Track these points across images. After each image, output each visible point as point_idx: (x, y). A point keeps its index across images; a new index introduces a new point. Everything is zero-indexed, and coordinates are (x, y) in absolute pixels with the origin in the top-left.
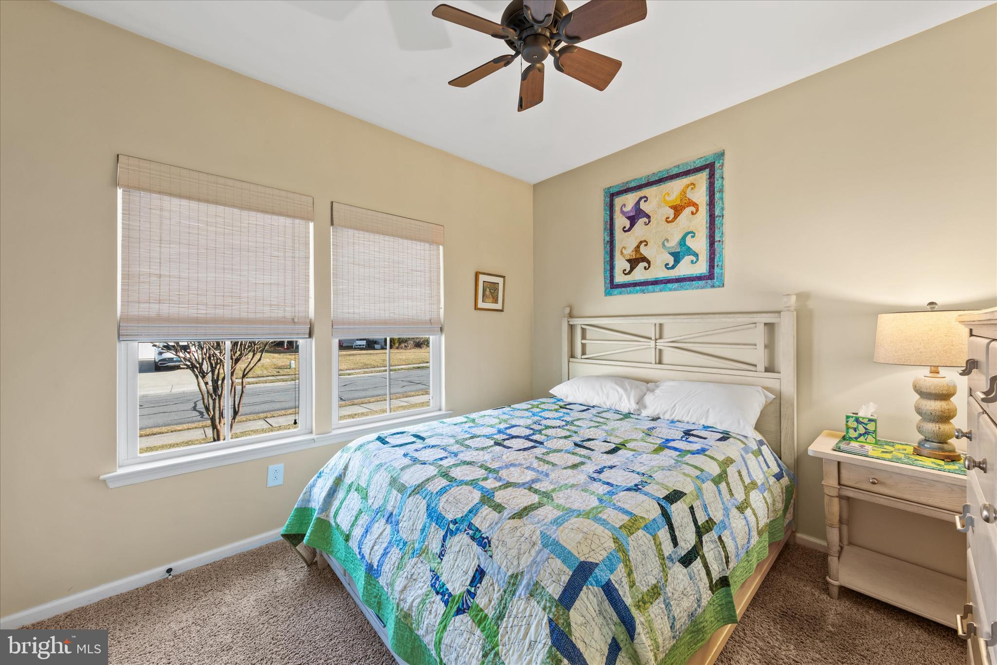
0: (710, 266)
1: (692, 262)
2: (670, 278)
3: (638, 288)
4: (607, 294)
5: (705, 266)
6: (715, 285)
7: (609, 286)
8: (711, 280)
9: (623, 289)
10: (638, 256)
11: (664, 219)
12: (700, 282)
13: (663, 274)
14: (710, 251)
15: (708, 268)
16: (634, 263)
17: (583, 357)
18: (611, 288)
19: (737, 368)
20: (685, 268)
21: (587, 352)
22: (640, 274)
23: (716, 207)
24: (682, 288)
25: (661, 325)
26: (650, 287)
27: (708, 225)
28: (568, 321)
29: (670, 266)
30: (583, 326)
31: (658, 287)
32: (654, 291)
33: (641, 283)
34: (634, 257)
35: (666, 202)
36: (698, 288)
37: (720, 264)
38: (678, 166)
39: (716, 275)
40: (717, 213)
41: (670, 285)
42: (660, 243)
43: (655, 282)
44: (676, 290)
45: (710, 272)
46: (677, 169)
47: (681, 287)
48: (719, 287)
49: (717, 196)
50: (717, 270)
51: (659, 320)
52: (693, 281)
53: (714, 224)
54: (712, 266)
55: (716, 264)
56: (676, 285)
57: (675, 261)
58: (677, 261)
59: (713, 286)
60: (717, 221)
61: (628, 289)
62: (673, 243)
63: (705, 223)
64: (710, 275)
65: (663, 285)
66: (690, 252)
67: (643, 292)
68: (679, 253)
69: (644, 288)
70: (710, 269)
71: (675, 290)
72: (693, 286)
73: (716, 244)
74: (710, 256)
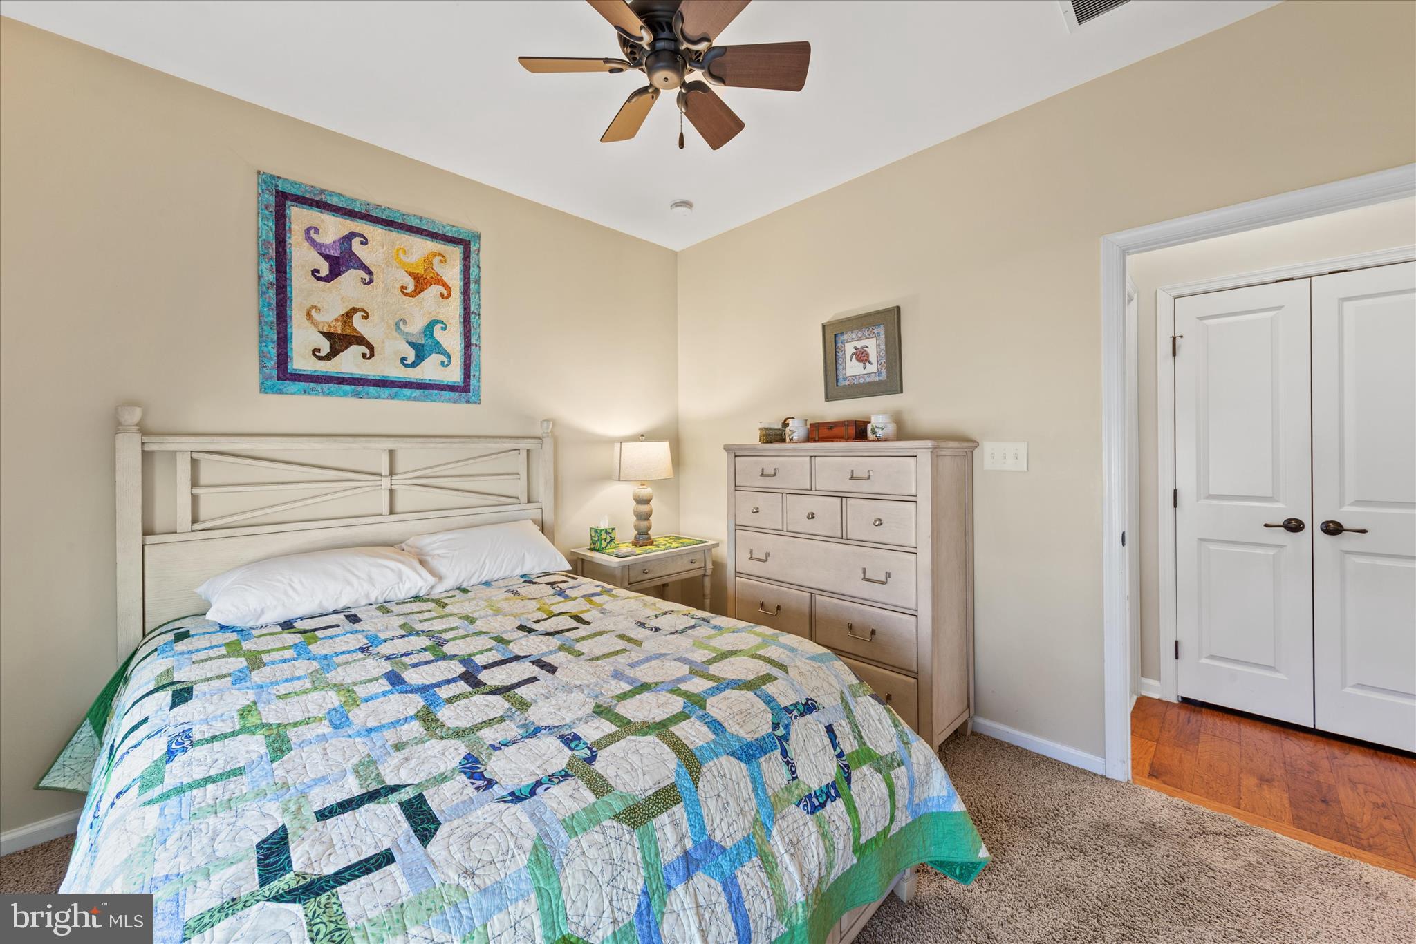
0: (464, 374)
1: (442, 363)
2: (408, 380)
3: (347, 388)
4: (264, 389)
5: (459, 373)
6: (471, 400)
7: (275, 372)
8: (466, 392)
9: (312, 385)
10: (347, 332)
11: (398, 286)
12: (452, 394)
13: (397, 372)
14: (465, 354)
15: (462, 376)
16: (340, 341)
17: (196, 527)
18: (279, 379)
19: (497, 503)
20: (430, 370)
21: (202, 516)
22: (349, 362)
23: (472, 300)
24: (426, 398)
25: (392, 453)
26: (372, 390)
27: (462, 320)
28: (143, 444)
29: (409, 362)
30: (196, 456)
31: (387, 391)
32: (378, 397)
33: (354, 379)
34: (339, 332)
35: (402, 264)
36: (449, 400)
37: (477, 374)
38: (421, 219)
39: (472, 387)
40: (473, 308)
41: (407, 392)
42: (392, 323)
43: (382, 383)
44: (418, 400)
45: (464, 382)
46: (418, 221)
47: (426, 396)
48: (475, 403)
49: (473, 287)
50: (473, 382)
51: (390, 444)
52: (442, 390)
53: (470, 322)
54: (467, 375)
55: (472, 374)
56: (417, 392)
57: (417, 356)
58: (420, 358)
59: (468, 402)
60: (473, 318)
61: (325, 386)
62: (415, 327)
63: (458, 316)
64: (465, 386)
65: (396, 390)
66: (438, 348)
67: (357, 395)
68: (423, 346)
69: (360, 388)
70: (465, 378)
71: (415, 399)
72: (443, 398)
73: (472, 348)
74: (465, 361)
